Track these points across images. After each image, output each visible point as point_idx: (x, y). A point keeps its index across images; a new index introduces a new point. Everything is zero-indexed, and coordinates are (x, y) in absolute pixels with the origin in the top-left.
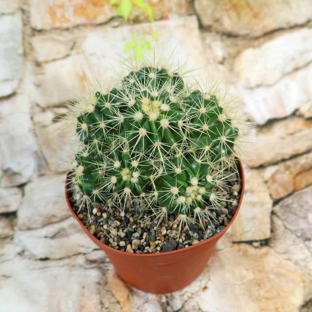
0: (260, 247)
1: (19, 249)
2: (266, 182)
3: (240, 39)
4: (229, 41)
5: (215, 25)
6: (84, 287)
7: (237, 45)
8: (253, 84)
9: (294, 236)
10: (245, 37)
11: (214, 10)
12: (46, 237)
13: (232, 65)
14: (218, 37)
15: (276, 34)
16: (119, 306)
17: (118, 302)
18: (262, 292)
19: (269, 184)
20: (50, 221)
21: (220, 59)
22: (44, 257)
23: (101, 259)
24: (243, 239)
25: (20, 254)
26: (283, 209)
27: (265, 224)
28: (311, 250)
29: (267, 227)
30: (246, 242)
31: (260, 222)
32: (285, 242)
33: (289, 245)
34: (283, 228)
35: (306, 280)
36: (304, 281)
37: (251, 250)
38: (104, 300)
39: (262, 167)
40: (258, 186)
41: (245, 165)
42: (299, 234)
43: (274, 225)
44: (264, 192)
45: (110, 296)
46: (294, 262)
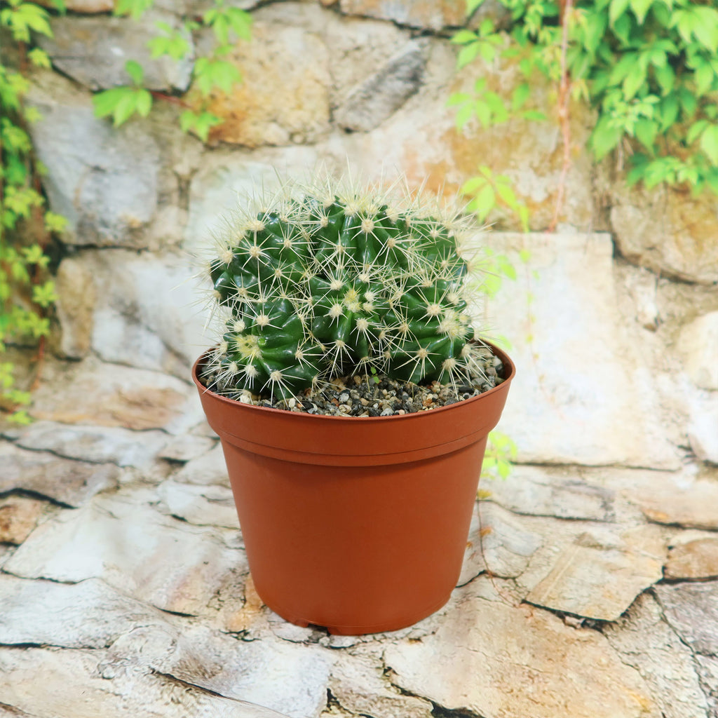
0: (579, 626)
2: (670, 548)
3: (698, 289)
4: (673, 290)
5: (647, 256)
6: (206, 563)
7: (690, 301)
8: (716, 382)
9: (675, 639)
10: (709, 286)
11: (648, 228)
12: (203, 496)
14: (652, 278)
16: (242, 604)
17: (245, 601)
18: (530, 689)
19: (673, 552)
21: (650, 319)
22: (180, 515)
24: (550, 605)
25: (151, 504)
26: (680, 594)
27: (619, 601)
28: (703, 673)
29: (619, 606)
30: (553, 611)
31: (608, 594)
32: (645, 638)
33: (652, 646)
34: (657, 619)
35: (653, 711)
36: (645, 711)
37: (555, 624)
38: (225, 591)
39: (678, 526)
40: (645, 549)
41: (638, 514)
42: (689, 640)
43: (638, 608)
44: (654, 559)
45: (238, 590)
46: (643, 673)
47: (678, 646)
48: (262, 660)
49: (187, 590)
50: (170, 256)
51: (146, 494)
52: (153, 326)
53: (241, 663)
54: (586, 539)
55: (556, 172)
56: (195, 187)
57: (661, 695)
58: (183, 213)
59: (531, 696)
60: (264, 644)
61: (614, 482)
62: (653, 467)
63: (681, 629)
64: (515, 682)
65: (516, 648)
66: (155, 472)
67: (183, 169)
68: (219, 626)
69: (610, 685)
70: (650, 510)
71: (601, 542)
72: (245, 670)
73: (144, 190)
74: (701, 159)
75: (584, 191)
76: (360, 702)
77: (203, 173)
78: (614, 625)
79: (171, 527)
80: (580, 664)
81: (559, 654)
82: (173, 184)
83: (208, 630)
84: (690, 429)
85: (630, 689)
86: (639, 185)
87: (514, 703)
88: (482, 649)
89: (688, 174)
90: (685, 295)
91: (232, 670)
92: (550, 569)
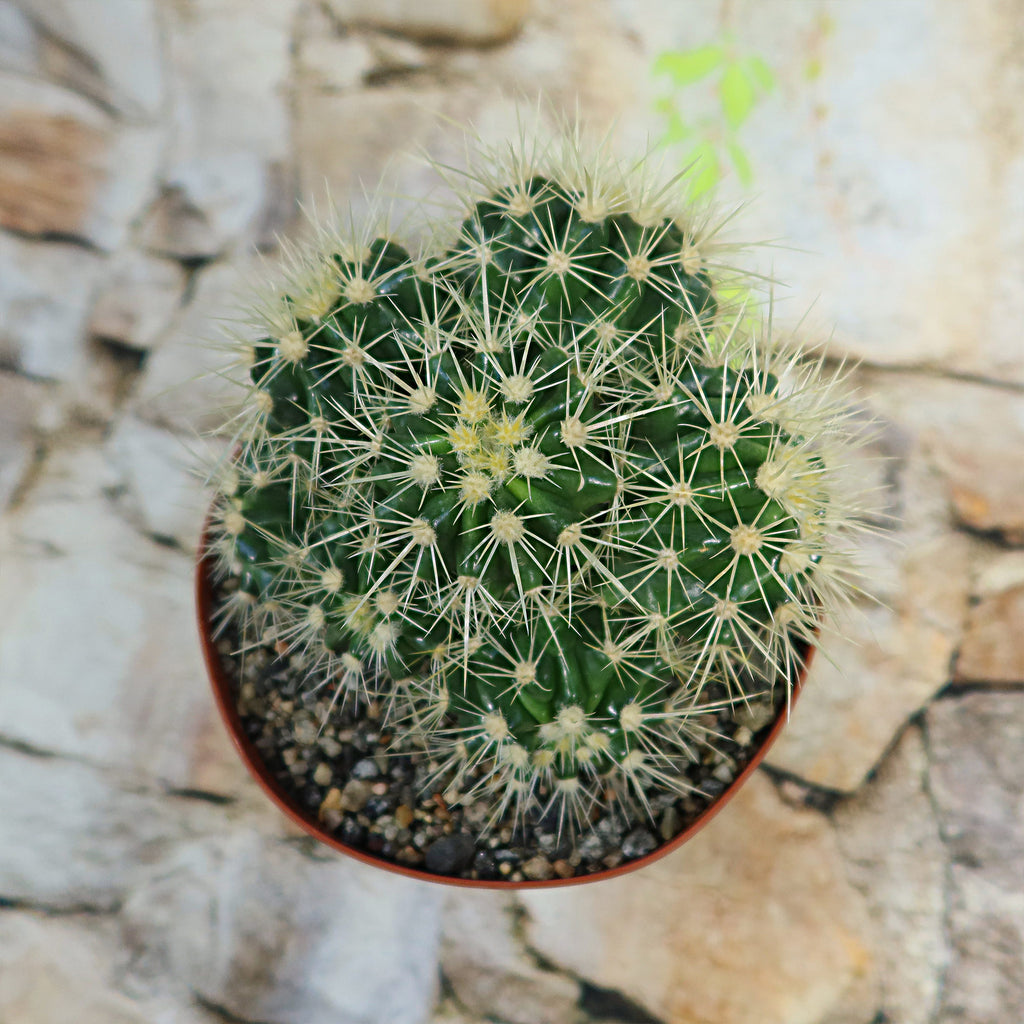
0: (800, 804)
2: (973, 601)
9: (932, 829)
18: (714, 938)
19: (979, 612)
22: (167, 532)
25: (109, 493)
26: (963, 723)
27: (867, 741)
29: (866, 753)
31: (855, 727)
32: (890, 830)
33: (896, 845)
34: (915, 785)
35: (868, 976)
36: (860, 975)
37: (765, 800)
39: (997, 539)
41: (941, 504)
42: (951, 831)
43: (894, 759)
44: (942, 632)
46: (872, 904)
49: (213, 743)
59: (713, 954)
63: (946, 807)
70: (962, 489)
76: (484, 985)
78: (851, 802)
79: (156, 567)
80: (788, 886)
83: (257, 837)
85: (848, 934)
87: (689, 971)
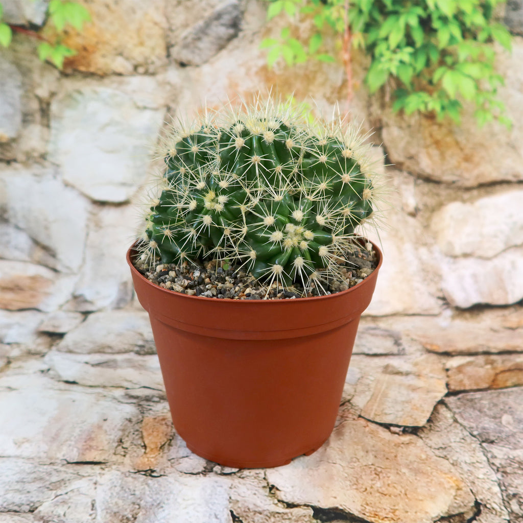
0: (401, 433)
1: (45, 367)
2: (447, 370)
3: (442, 186)
4: (426, 187)
5: (408, 163)
6: (105, 420)
7: (438, 195)
8: (458, 251)
9: (466, 433)
10: (450, 185)
11: (408, 143)
12: (87, 363)
13: (429, 219)
14: (412, 179)
15: (498, 187)
16: (143, 450)
17: (145, 447)
18: (378, 484)
19: (450, 373)
20: (101, 350)
21: (411, 208)
22: (71, 380)
23: (146, 396)
24: (378, 420)
25: (42, 371)
26: (462, 402)
27: (423, 412)
28: (489, 455)
29: (424, 415)
30: (381, 425)
31: (415, 407)
32: (447, 436)
33: (452, 440)
34: (451, 421)
35: (464, 489)
36: (459, 489)
37: (384, 434)
38: (127, 439)
39: (447, 354)
40: (431, 371)
41: (420, 347)
42: (475, 433)
43: (437, 415)
44: (439, 379)
45: (137, 437)
46: (452, 462)
47: (469, 439)
48: (171, 493)
49: (94, 444)
50: (36, 166)
51: (35, 364)
52: (21, 225)
53: (154, 497)
54: (390, 369)
55: (343, 101)
56: (54, 108)
57: (466, 476)
58: (45, 130)
59: (380, 490)
60: (170, 479)
61: (399, 326)
62: (422, 313)
63: (468, 426)
64: (366, 481)
65: (362, 453)
66: (39, 345)
67: (43, 92)
68: (128, 468)
69: (431, 473)
70: (427, 343)
71: (401, 370)
72: (159, 504)
73: (10, 110)
74: (443, 94)
75: (363, 116)
77: (60, 96)
78: (424, 429)
79: (66, 390)
80: (408, 462)
81: (393, 455)
82: (35, 105)
83: (119, 473)
84: (443, 285)
85: (445, 474)
86: (401, 112)
87: (370, 499)
88: (338, 461)
89: (434, 104)
90: (435, 191)
91: (148, 505)
92: (371, 393)
